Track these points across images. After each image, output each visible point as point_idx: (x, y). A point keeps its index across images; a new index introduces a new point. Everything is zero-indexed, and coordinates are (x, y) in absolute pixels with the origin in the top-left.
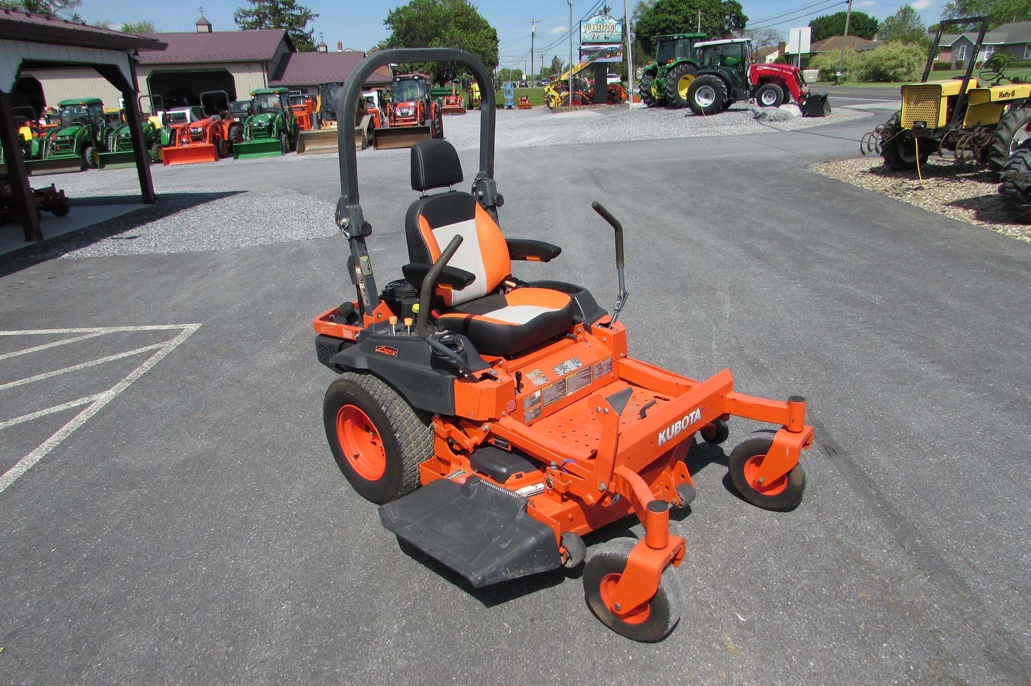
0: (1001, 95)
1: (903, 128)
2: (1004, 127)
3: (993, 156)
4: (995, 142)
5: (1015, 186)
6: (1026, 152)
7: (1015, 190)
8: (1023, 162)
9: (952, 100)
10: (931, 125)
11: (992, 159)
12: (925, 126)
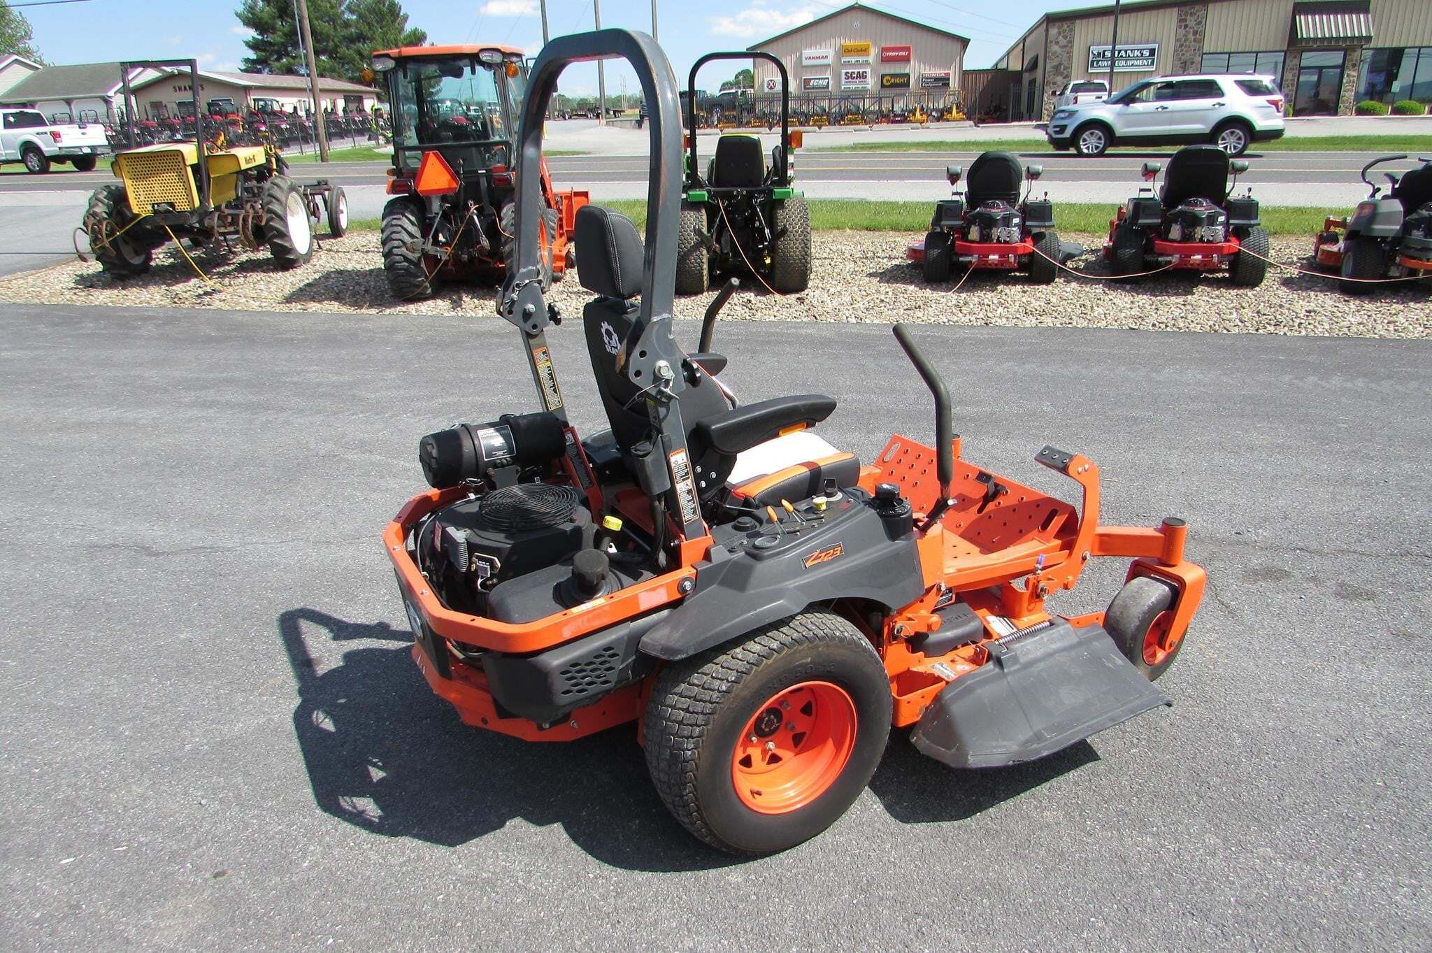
0: (247, 161)
1: (138, 215)
2: (274, 200)
3: (275, 237)
4: (271, 219)
5: (406, 259)
6: (399, 219)
7: (406, 264)
8: (403, 231)
9: (195, 169)
10: (182, 206)
11: (275, 240)
12: (174, 208)
